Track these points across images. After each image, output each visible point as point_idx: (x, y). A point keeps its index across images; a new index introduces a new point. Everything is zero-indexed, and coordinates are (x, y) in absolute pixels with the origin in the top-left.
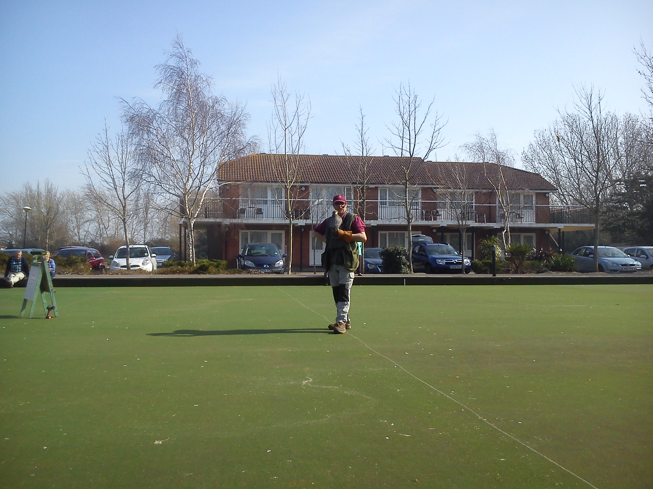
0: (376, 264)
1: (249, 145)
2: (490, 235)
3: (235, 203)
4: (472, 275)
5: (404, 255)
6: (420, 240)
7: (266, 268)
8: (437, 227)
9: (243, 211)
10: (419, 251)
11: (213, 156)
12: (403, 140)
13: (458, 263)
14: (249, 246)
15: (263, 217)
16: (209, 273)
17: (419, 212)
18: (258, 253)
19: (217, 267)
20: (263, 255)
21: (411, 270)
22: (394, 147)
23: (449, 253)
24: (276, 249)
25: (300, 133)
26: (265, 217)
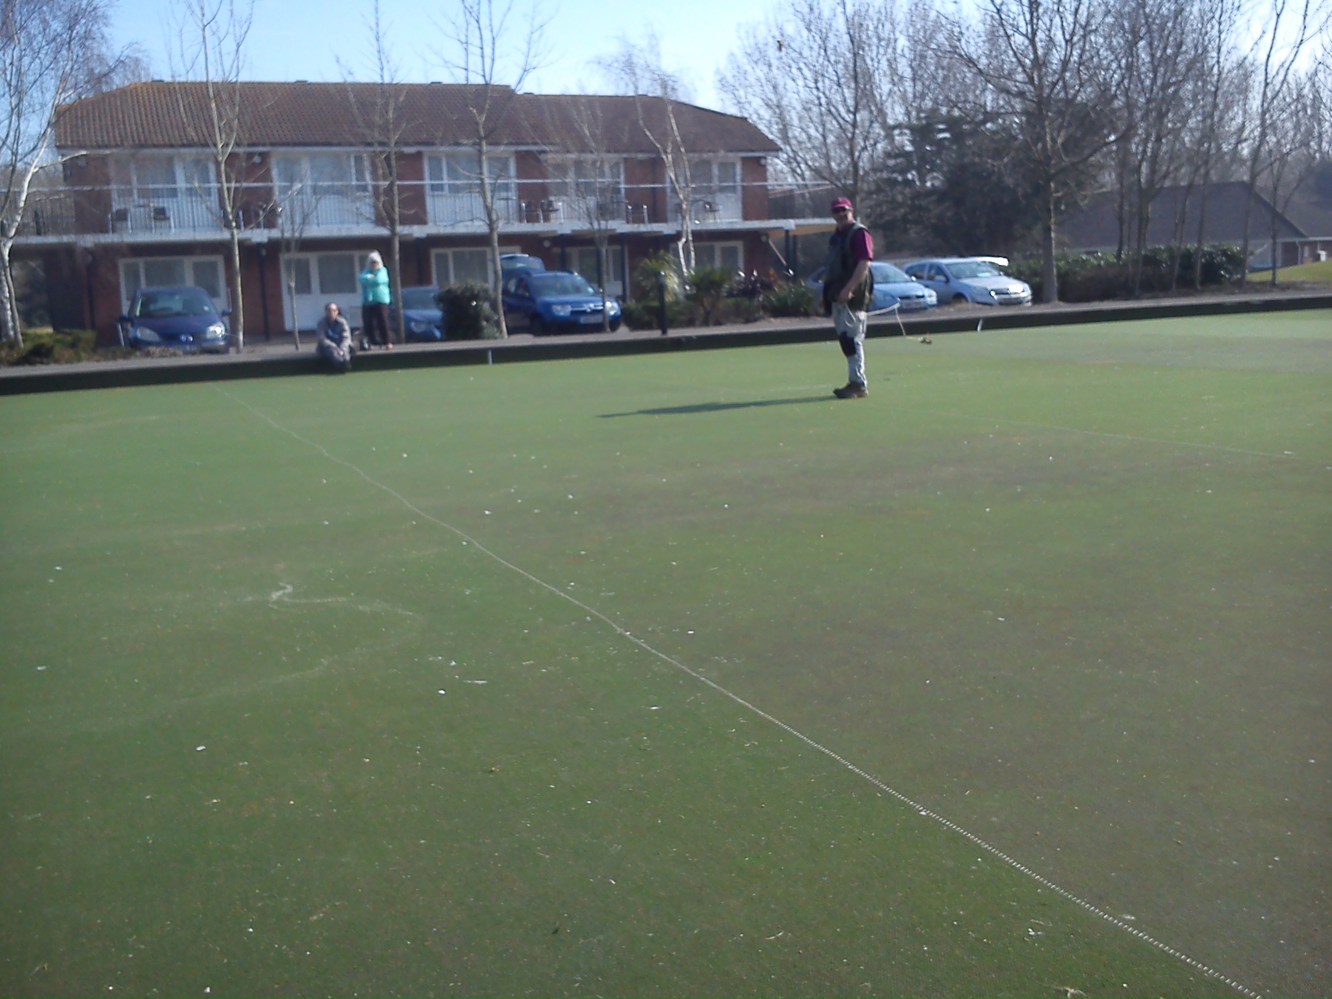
0: (430, 322)
1: (121, 64)
2: (657, 249)
3: (102, 200)
4: (624, 334)
5: (486, 299)
6: (519, 265)
7: (187, 342)
8: (550, 235)
9: (122, 216)
10: (518, 287)
11: (40, 93)
12: (466, 50)
13: (595, 312)
14: (143, 295)
15: (170, 227)
16: (57, 361)
17: (513, 204)
18: (164, 309)
19: (73, 345)
20: (178, 314)
21: (501, 332)
22: (449, 65)
23: (577, 290)
24: (205, 297)
25: (238, 35)
26: (175, 227)
